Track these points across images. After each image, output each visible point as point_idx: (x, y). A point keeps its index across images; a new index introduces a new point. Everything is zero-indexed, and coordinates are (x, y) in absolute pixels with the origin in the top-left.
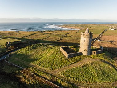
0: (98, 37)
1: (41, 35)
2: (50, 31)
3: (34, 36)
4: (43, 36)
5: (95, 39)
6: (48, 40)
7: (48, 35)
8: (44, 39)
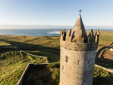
0: (111, 45)
1: (44, 40)
2: (55, 37)
3: (37, 40)
4: (45, 41)
5: (106, 47)
6: (47, 46)
7: (52, 40)
8: (44, 44)
